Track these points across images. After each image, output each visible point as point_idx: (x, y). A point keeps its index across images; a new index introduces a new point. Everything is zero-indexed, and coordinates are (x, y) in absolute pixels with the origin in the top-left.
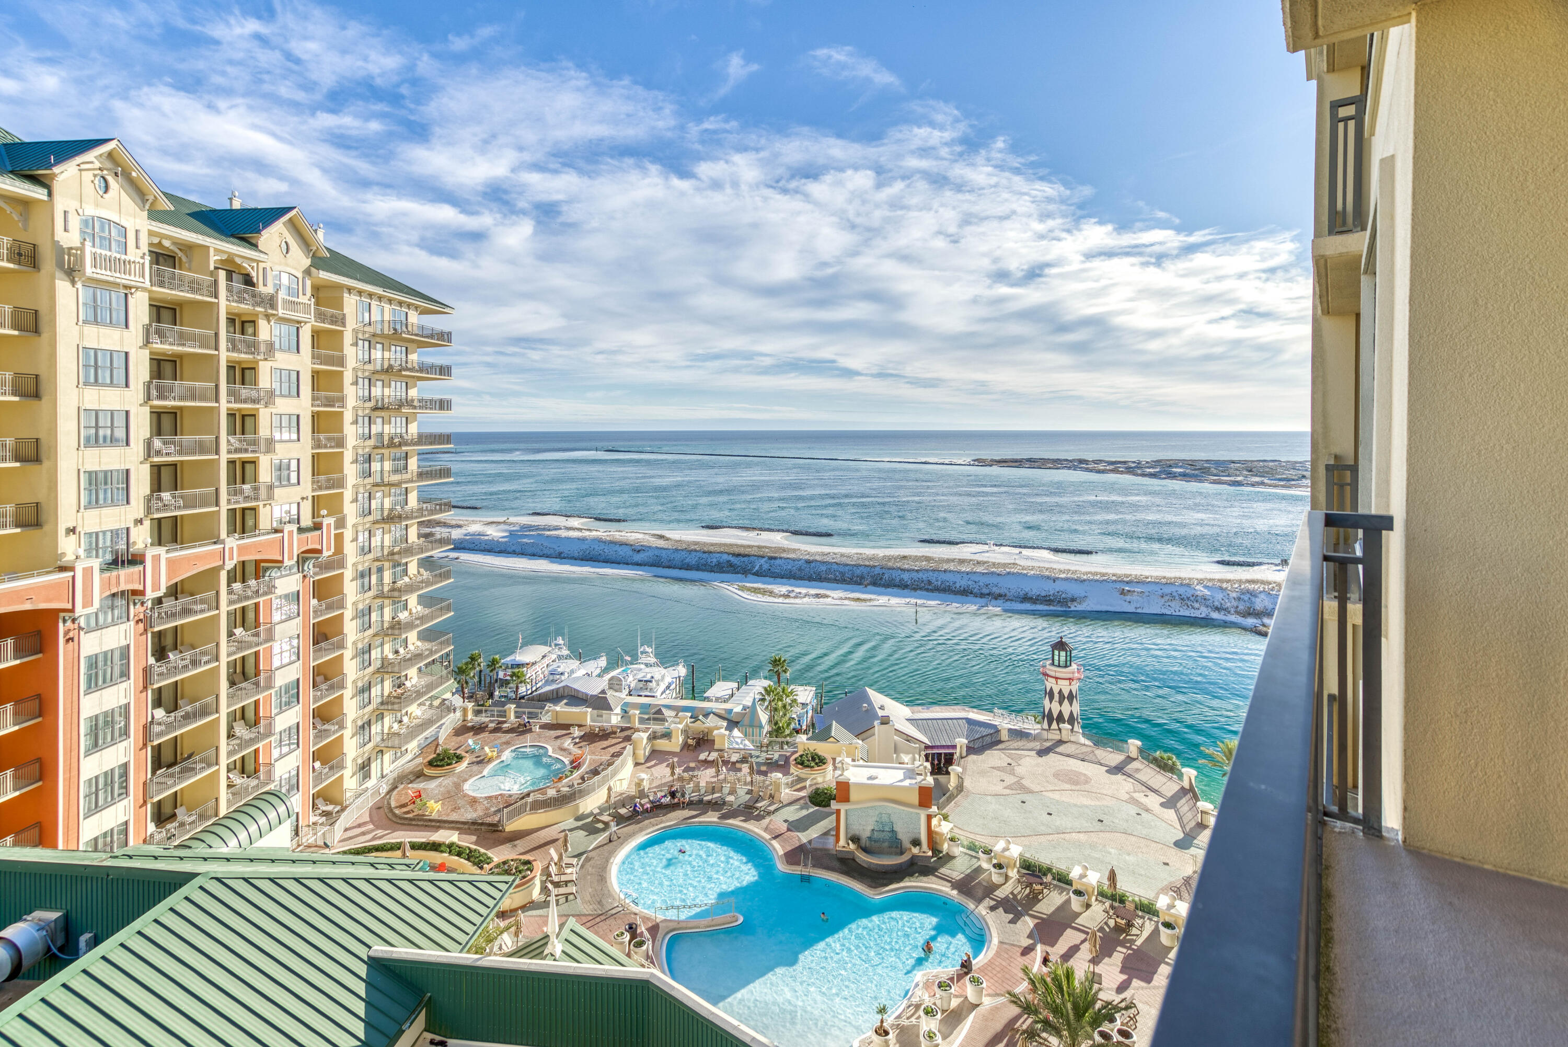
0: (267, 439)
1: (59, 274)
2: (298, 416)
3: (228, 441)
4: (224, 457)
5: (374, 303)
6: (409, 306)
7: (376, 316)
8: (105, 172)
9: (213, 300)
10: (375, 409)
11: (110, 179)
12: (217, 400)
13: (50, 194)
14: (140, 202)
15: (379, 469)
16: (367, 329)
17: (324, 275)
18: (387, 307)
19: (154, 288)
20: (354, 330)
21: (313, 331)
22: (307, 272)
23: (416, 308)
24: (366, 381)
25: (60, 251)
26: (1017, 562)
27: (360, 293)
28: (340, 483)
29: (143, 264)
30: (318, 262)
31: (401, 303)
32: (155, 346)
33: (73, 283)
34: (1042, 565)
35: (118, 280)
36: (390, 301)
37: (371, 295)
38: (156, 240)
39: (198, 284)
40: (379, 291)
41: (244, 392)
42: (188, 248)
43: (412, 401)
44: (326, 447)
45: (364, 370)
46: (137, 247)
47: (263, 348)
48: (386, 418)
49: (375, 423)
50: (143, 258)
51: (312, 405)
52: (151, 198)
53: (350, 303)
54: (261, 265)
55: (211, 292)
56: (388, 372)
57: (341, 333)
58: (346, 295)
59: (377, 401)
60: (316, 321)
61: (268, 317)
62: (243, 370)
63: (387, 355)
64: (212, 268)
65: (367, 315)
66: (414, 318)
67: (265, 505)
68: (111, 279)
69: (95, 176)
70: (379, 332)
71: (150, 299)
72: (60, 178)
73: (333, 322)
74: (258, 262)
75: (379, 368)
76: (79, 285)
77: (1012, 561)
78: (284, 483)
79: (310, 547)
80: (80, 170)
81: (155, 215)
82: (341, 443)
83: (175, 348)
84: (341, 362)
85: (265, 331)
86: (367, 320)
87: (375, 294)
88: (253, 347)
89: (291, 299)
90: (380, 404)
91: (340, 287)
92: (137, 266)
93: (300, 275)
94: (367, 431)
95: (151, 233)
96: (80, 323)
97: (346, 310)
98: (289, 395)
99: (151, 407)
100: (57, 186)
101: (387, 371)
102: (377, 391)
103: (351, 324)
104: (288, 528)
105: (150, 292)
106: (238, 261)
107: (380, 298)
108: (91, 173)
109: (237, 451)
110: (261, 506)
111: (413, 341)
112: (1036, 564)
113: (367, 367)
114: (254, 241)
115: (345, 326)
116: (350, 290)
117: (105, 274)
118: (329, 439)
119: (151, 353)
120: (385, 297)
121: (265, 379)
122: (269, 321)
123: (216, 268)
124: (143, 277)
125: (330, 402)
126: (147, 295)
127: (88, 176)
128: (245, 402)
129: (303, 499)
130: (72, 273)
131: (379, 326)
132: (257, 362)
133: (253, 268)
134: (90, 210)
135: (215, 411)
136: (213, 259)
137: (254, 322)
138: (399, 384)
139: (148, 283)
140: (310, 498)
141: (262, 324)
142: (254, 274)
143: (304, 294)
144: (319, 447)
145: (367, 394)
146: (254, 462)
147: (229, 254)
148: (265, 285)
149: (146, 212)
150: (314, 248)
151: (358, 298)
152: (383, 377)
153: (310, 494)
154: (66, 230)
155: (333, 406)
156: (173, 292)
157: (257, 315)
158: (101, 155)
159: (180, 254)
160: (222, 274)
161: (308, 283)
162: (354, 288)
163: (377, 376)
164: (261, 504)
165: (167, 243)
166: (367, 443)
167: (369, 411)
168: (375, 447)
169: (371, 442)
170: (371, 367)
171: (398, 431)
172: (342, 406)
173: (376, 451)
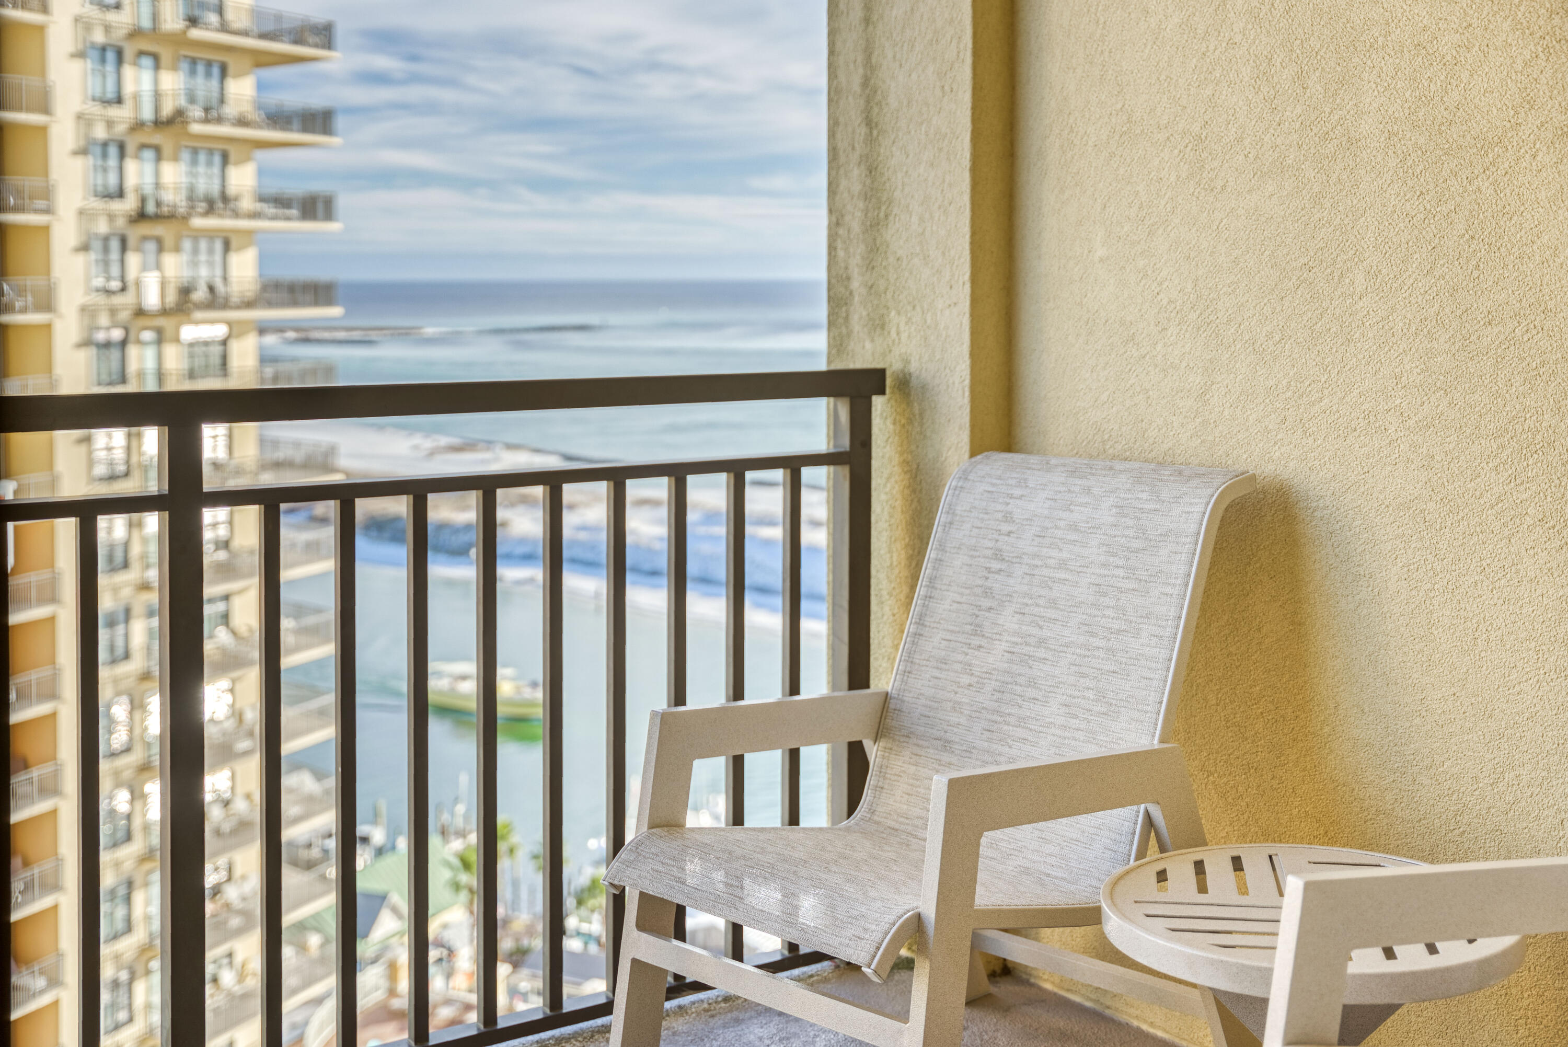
10: (141, 216)
15: (150, 364)
16: (112, 16)
43: (237, 197)
45: (108, 123)
48: (169, 241)
49: (136, 252)
56: (171, 127)
57: (44, 30)
59: (143, 200)
63: (167, 82)
70: (146, 23)
75: (147, 114)
82: (46, 301)
84: (45, 101)
90: (147, 211)
101: (171, 121)
111: (231, 49)
115: (48, 12)
118: (20, 291)
125: (21, 201)
152: (157, 138)
163: (140, 138)
166: (118, 300)
167: (121, 222)
168: (140, 312)
169: (128, 299)
170: (123, 114)
171: (204, 272)
172: (48, 211)
173: (142, 322)
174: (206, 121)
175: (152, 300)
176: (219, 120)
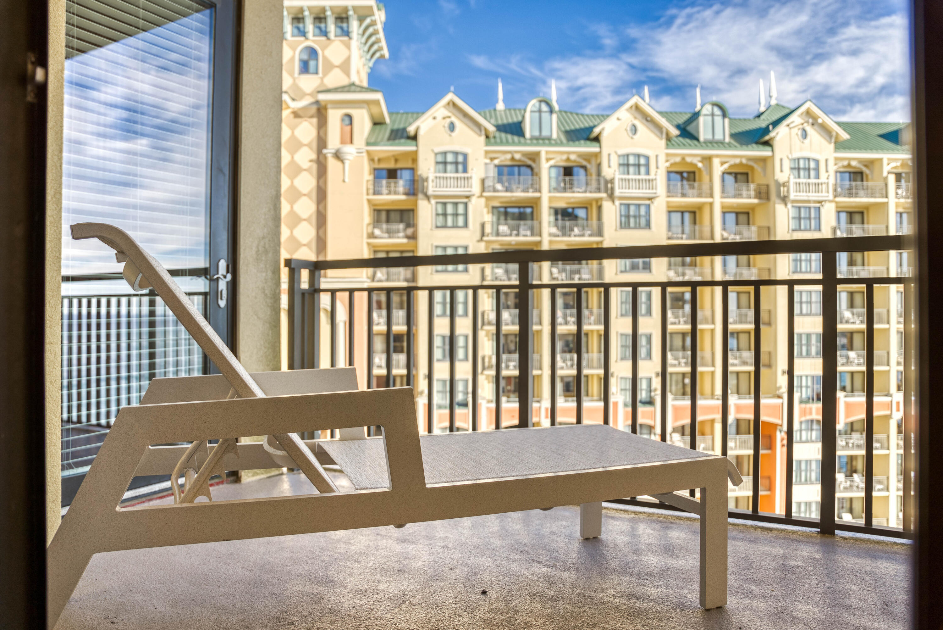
1: (778, 201)
8: (805, 125)
9: (885, 200)
11: (809, 129)
13: (773, 151)
14: (828, 138)
19: (838, 199)
25: (779, 185)
29: (828, 183)
33: (786, 205)
35: (810, 198)
38: (846, 163)
39: (872, 189)
42: (869, 164)
46: (827, 171)
50: (829, 179)
52: (834, 134)
55: (882, 194)
64: (885, 174)
68: (807, 198)
69: (799, 129)
71: (837, 207)
72: (778, 138)
76: (789, 205)
80: (790, 128)
81: (840, 145)
92: (824, 185)
95: (836, 159)
96: (790, 231)
100: (777, 144)
105: (836, 202)
108: (796, 129)
117: (803, 196)
123: (889, 174)
124: (828, 193)
126: (834, 205)
127: (795, 131)
130: (784, 199)
134: (796, 155)
136: (886, 169)
139: (831, 197)
149: (832, 146)
154: (782, 171)
158: (802, 114)
159: (864, 169)
160: (892, 179)
165: (854, 163)
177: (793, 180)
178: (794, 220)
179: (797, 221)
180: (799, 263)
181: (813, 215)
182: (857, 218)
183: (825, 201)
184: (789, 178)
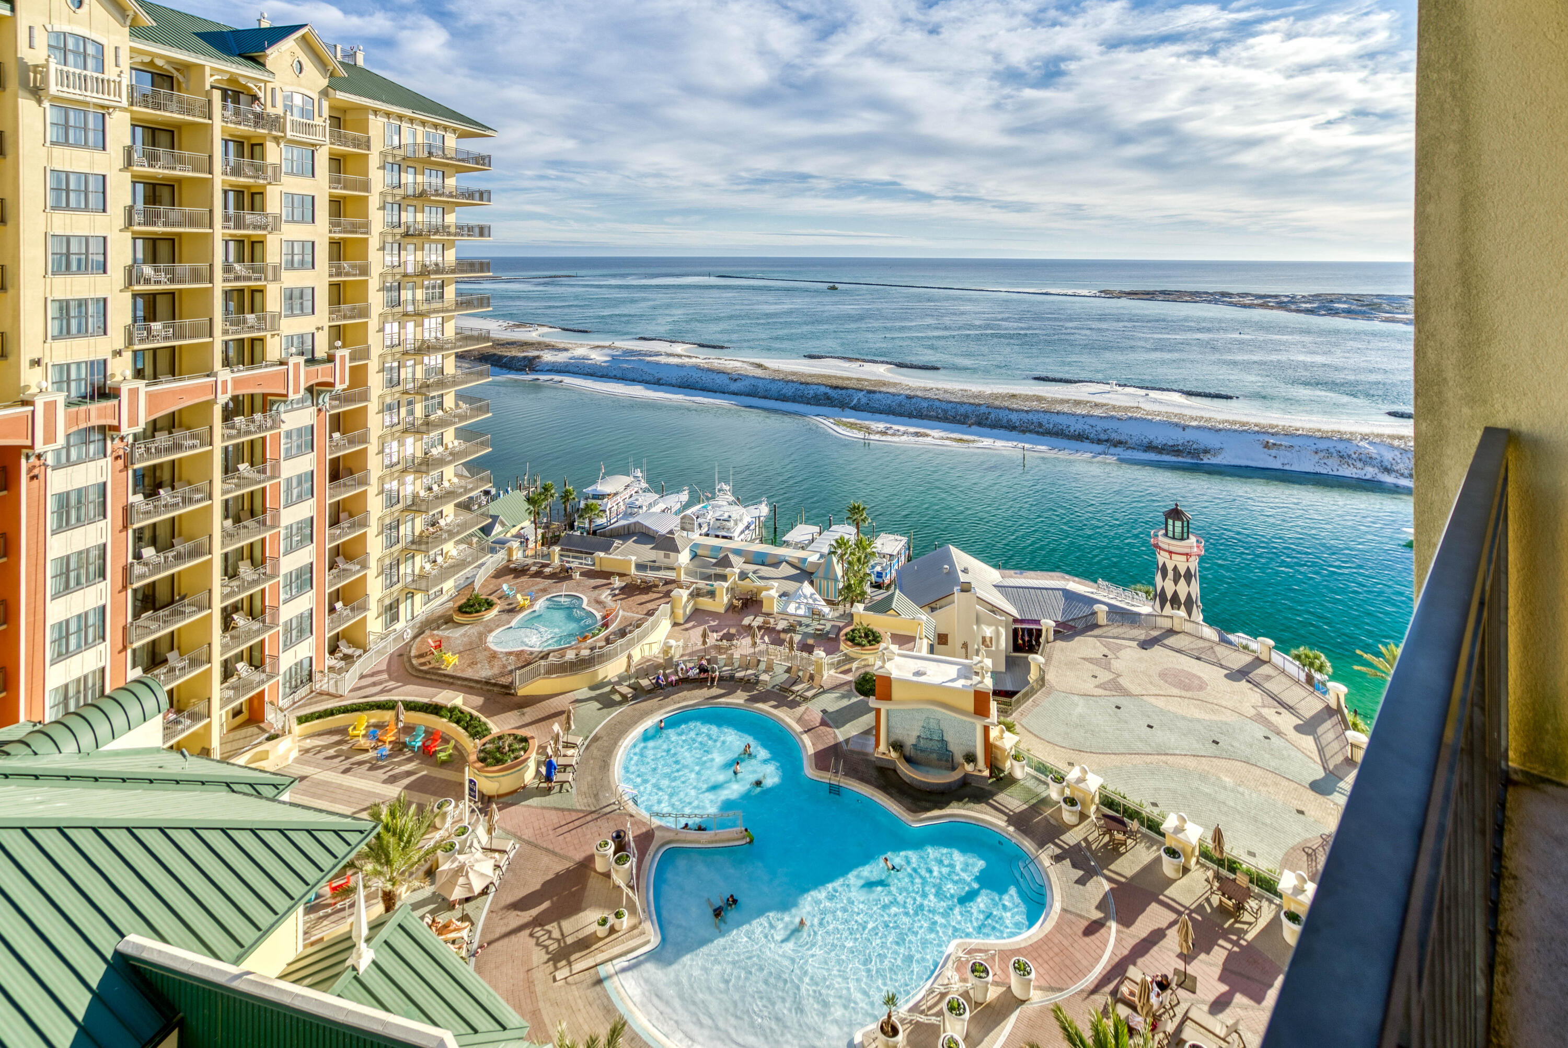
0: (275, 267)
1: (24, 93)
2: (313, 243)
3: (227, 269)
4: (219, 286)
5: (405, 126)
6: (445, 128)
7: (407, 139)
9: (207, 121)
10: (406, 235)
12: (211, 226)
13: (14, 10)
14: (120, 18)
15: (410, 297)
16: (396, 152)
17: (341, 96)
18: (420, 129)
19: (135, 108)
20: (381, 153)
21: (330, 154)
22: (324, 93)
23: (454, 130)
24: (396, 207)
25: (27, 69)
26: (1142, 405)
27: (388, 115)
28: (364, 313)
29: (120, 82)
30: (335, 83)
31: (436, 126)
32: (135, 168)
33: (39, 102)
34: (1170, 409)
35: (88, 99)
36: (423, 123)
37: (400, 117)
38: (147, 59)
39: (187, 103)
40: (408, 112)
41: (249, 218)
42: (185, 68)
43: (449, 227)
44: (347, 274)
45: (394, 195)
46: (117, 65)
47: (270, 171)
48: (419, 245)
49: (406, 250)
50: (119, 76)
51: (330, 232)
52: (131, 13)
53: (376, 126)
54: (269, 86)
55: (204, 113)
56: (421, 197)
57: (366, 156)
58: (371, 117)
59: (408, 228)
60: (332, 143)
61: (277, 140)
62: (253, 195)
63: (420, 179)
64: (208, 87)
65: (396, 138)
66: (451, 141)
67: (273, 336)
68: (81, 98)
70: (410, 155)
71: (132, 119)
73: (358, 146)
74: (265, 82)
75: (410, 192)
76: (47, 104)
77: (1136, 405)
78: (297, 312)
79: (320, 380)
81: (139, 32)
82: (365, 271)
83: (166, 171)
84: (366, 186)
85: (273, 154)
86: (396, 143)
87: (405, 116)
88: (260, 170)
89: (305, 121)
90: (411, 232)
91: (365, 109)
92: (112, 84)
93: (316, 97)
94: (396, 259)
95: (132, 50)
96: (48, 144)
97: (371, 133)
98: (303, 221)
99: (133, 233)
100: (21, 1)
101: (421, 195)
102: (407, 217)
103: (377, 147)
104: (292, 361)
105: (131, 112)
106: (243, 81)
107: (411, 120)
109: (237, 278)
110: (269, 336)
111: (447, 165)
112: (1163, 409)
113: (396, 191)
114: (261, 61)
115: (369, 148)
116: (376, 112)
117: (74, 93)
118: (353, 267)
119: (133, 176)
120: (416, 119)
121: (274, 203)
122: (278, 144)
123: (212, 87)
124: (120, 96)
125: (354, 229)
126: (128, 115)
128: (248, 228)
129: (318, 329)
130: (37, 93)
131: (411, 149)
132: (264, 186)
133: (260, 89)
134: (61, 27)
135: (209, 237)
136: (210, 78)
137: (261, 145)
138: (434, 210)
139: (125, 103)
140: (326, 329)
141: (270, 146)
142: (261, 95)
143: (320, 116)
144: (339, 274)
145: (396, 219)
146: (262, 291)
147: (232, 74)
148: (273, 106)
149: (126, 29)
150: (331, 68)
151: (386, 120)
152: (415, 202)
153: (326, 324)
154: (30, 46)
155: (356, 232)
156: (158, 112)
157: (264, 137)
159: (175, 74)
160: (218, 94)
161: (325, 104)
162: (380, 110)
163: (408, 202)
164: (269, 335)
165: (159, 62)
166: (396, 270)
167: (398, 237)
168: (405, 275)
169: (401, 270)
170: (401, 192)
171: (433, 258)
172: (367, 233)
173: (407, 279)
174: (437, 195)
175: (410, 270)
176: (440, 195)
177: (53, 66)
178: (55, 128)
179: (62, 132)
180: (64, 194)
181: (91, 125)
182: (163, 138)
183: (115, 108)
184: (47, 60)
